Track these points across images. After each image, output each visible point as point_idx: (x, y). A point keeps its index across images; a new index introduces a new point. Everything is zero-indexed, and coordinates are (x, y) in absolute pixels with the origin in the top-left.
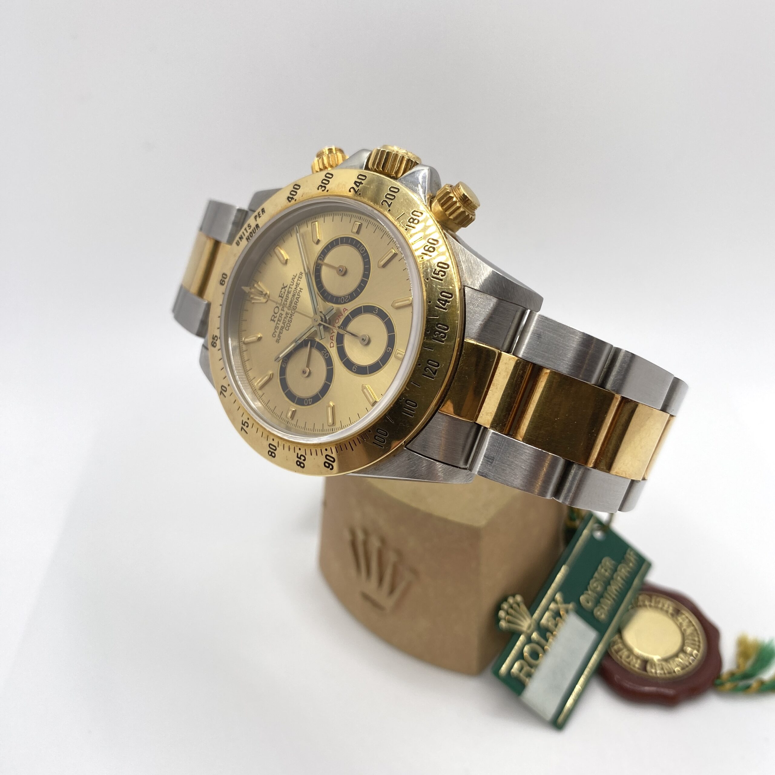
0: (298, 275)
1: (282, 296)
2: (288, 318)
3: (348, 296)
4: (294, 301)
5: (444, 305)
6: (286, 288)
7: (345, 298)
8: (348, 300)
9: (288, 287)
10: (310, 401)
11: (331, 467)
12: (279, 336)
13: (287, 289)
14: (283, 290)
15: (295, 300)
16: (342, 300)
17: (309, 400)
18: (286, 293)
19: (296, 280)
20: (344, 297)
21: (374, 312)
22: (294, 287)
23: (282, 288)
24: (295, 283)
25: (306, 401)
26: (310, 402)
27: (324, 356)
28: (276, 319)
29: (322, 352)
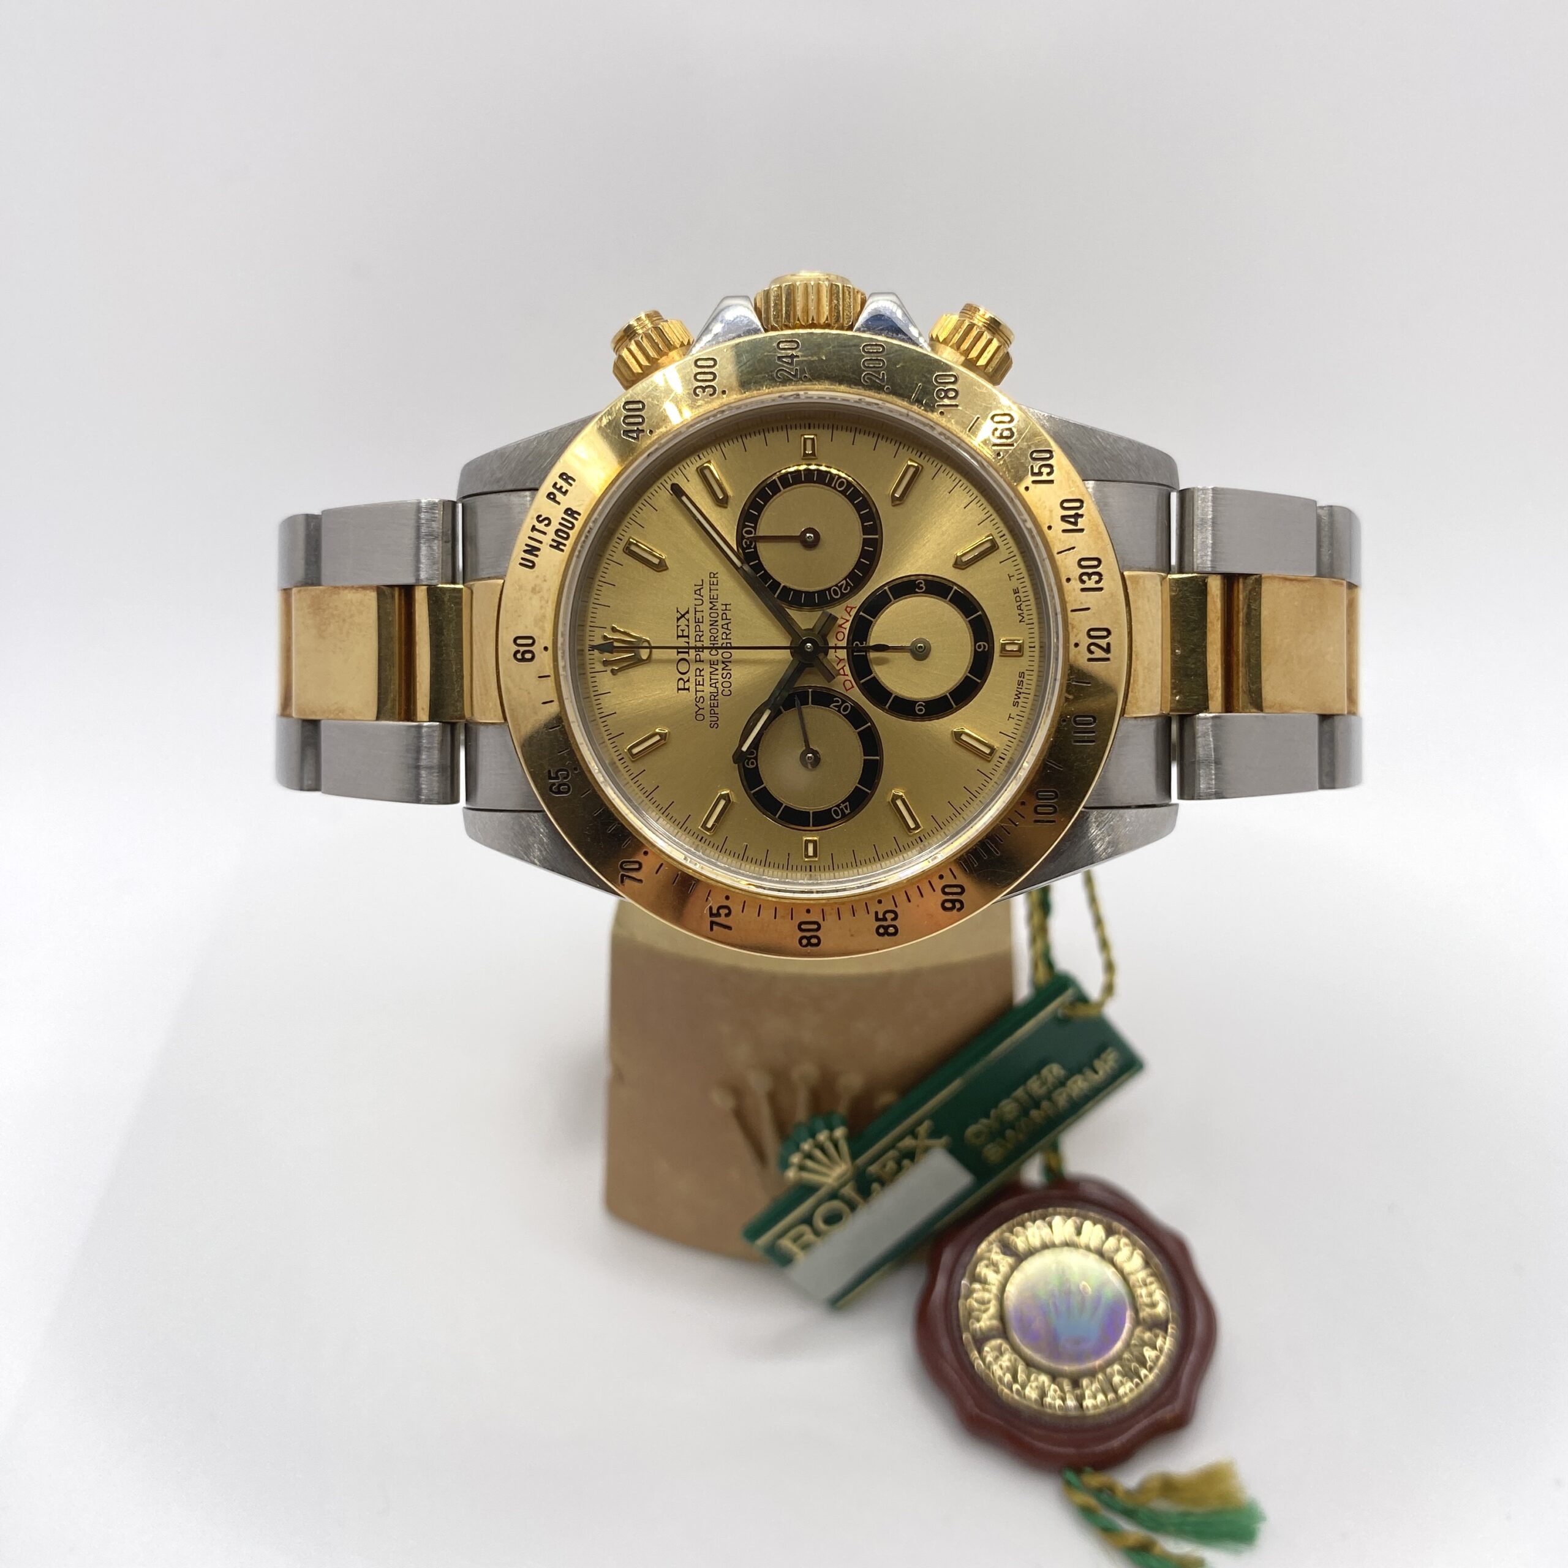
0: (707, 580)
1: (686, 633)
2: (720, 672)
3: (847, 581)
4: (720, 634)
5: (1076, 524)
6: (687, 616)
7: (840, 588)
8: (849, 588)
9: (692, 611)
10: (846, 807)
11: (958, 905)
12: (714, 714)
13: (691, 616)
14: (683, 621)
15: (721, 631)
16: (836, 592)
17: (842, 806)
18: (692, 625)
19: (705, 592)
20: (836, 585)
21: (917, 590)
22: (707, 606)
23: (678, 619)
24: (706, 599)
25: (836, 812)
26: (847, 809)
27: (839, 711)
28: (691, 685)
29: (831, 706)
